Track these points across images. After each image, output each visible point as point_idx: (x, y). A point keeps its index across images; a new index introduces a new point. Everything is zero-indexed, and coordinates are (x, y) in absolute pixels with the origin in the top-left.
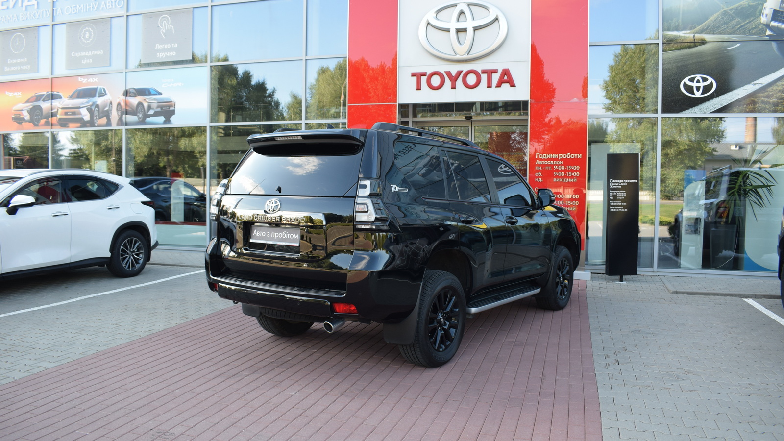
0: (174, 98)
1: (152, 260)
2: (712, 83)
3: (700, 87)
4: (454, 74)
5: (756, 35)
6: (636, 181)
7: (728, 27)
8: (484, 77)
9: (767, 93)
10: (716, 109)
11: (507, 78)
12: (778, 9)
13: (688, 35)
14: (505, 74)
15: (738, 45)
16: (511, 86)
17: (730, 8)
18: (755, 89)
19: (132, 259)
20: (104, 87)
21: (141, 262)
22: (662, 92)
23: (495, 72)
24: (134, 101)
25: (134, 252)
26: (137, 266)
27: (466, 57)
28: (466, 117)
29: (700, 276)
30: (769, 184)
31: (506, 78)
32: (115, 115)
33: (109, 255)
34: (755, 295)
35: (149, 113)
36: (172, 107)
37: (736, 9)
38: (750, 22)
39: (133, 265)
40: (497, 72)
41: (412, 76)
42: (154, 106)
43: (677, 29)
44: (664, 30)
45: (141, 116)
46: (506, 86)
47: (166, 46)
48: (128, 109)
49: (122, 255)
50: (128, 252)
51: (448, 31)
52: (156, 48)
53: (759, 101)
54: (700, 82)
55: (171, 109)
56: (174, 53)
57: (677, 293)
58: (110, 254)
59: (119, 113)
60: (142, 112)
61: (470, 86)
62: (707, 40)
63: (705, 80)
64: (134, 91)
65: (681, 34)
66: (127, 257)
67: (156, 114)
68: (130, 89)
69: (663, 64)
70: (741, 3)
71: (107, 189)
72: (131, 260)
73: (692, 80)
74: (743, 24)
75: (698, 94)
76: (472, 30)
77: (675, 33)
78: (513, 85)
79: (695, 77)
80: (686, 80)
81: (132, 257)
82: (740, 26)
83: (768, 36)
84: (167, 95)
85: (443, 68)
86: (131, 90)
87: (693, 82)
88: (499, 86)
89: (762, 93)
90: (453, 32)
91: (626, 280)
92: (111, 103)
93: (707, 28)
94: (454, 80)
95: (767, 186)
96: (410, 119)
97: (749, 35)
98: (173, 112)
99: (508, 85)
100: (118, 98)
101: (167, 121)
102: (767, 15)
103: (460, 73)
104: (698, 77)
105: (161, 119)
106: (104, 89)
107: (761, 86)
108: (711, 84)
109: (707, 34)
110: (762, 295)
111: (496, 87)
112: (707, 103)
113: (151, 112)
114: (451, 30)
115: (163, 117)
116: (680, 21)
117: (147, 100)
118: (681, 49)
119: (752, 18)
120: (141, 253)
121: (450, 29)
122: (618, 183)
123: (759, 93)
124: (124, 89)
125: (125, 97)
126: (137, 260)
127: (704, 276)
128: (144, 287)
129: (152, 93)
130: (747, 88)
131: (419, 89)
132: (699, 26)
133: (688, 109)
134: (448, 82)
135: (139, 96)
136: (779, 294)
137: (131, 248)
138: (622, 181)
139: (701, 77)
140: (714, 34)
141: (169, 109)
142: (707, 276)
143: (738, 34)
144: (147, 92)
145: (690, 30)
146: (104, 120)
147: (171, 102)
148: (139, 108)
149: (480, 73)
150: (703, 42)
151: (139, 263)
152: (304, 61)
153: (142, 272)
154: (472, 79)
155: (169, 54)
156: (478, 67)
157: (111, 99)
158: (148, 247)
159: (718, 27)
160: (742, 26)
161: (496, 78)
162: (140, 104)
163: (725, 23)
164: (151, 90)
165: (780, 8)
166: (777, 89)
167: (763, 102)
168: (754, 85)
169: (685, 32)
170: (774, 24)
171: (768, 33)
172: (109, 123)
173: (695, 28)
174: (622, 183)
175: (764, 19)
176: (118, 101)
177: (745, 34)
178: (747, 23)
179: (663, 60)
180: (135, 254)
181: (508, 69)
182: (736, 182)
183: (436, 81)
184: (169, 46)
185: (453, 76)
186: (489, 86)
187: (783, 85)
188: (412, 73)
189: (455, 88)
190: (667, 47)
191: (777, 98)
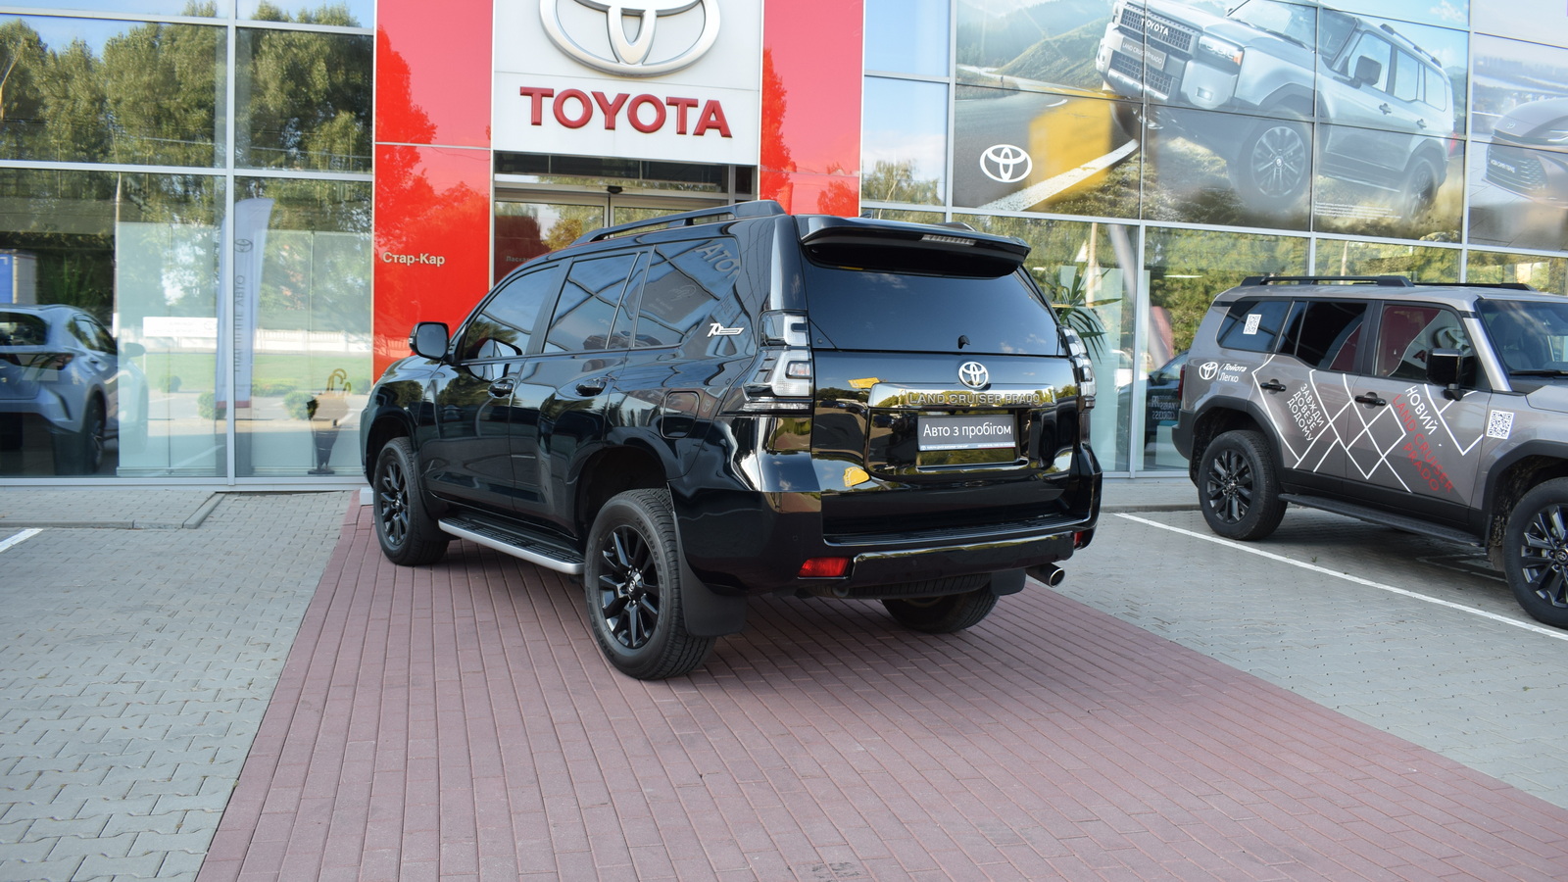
2: (1026, 160)
3: (1009, 166)
4: (611, 99)
5: (1089, 89)
7: (1050, 70)
8: (672, 112)
9: (1101, 185)
10: (1030, 206)
11: (714, 120)
12: (1119, 50)
13: (993, 76)
14: (713, 112)
15: (1064, 101)
16: (723, 136)
17: (1056, 38)
18: (1085, 177)
22: (954, 170)
23: (693, 104)
27: (638, 68)
28: (609, 188)
30: (1101, 331)
31: (713, 118)
37: (1063, 42)
38: (1081, 65)
40: (696, 106)
41: (522, 94)
43: (977, 63)
44: (958, 62)
46: (713, 134)
51: (604, 10)
53: (1091, 196)
54: (1008, 158)
61: (644, 126)
62: (1021, 88)
63: (1016, 155)
65: (983, 71)
69: (956, 121)
70: (1070, 33)
73: (997, 153)
74: (1072, 67)
75: (1006, 178)
76: (654, 15)
77: (973, 69)
78: (726, 134)
79: (1003, 149)
80: (989, 152)
82: (1067, 70)
83: (1105, 92)
85: (589, 84)
87: (999, 156)
89: (1096, 184)
90: (615, 14)
93: (1021, 68)
94: (611, 111)
95: (1096, 334)
97: (1079, 87)
99: (717, 132)
102: (1104, 59)
103: (622, 98)
104: (1007, 148)
107: (1093, 172)
108: (1024, 164)
109: (1021, 77)
111: (694, 134)
112: (1019, 193)
114: (610, 10)
116: (982, 49)
118: (983, 97)
119: (1084, 60)
121: (609, 7)
123: (1091, 183)
130: (1075, 174)
131: (537, 123)
132: (1010, 61)
133: (991, 201)
134: (598, 115)
136: (1197, 502)
139: (1011, 149)
140: (1030, 78)
143: (1064, 84)
145: (997, 66)
149: (664, 103)
150: (1016, 90)
154: (647, 114)
156: (661, 90)
159: (1037, 68)
160: (1071, 71)
161: (694, 116)
163: (1047, 63)
165: (1122, 49)
166: (1115, 180)
167: (1096, 199)
168: (1084, 169)
169: (989, 69)
170: (1113, 73)
171: (1106, 87)
173: (1003, 64)
175: (1100, 64)
177: (1074, 85)
178: (1077, 67)
179: (956, 113)
181: (718, 102)
183: (573, 110)
185: (610, 102)
186: (682, 132)
187: (1123, 173)
188: (521, 88)
189: (613, 128)
190: (962, 90)
191: (1115, 193)
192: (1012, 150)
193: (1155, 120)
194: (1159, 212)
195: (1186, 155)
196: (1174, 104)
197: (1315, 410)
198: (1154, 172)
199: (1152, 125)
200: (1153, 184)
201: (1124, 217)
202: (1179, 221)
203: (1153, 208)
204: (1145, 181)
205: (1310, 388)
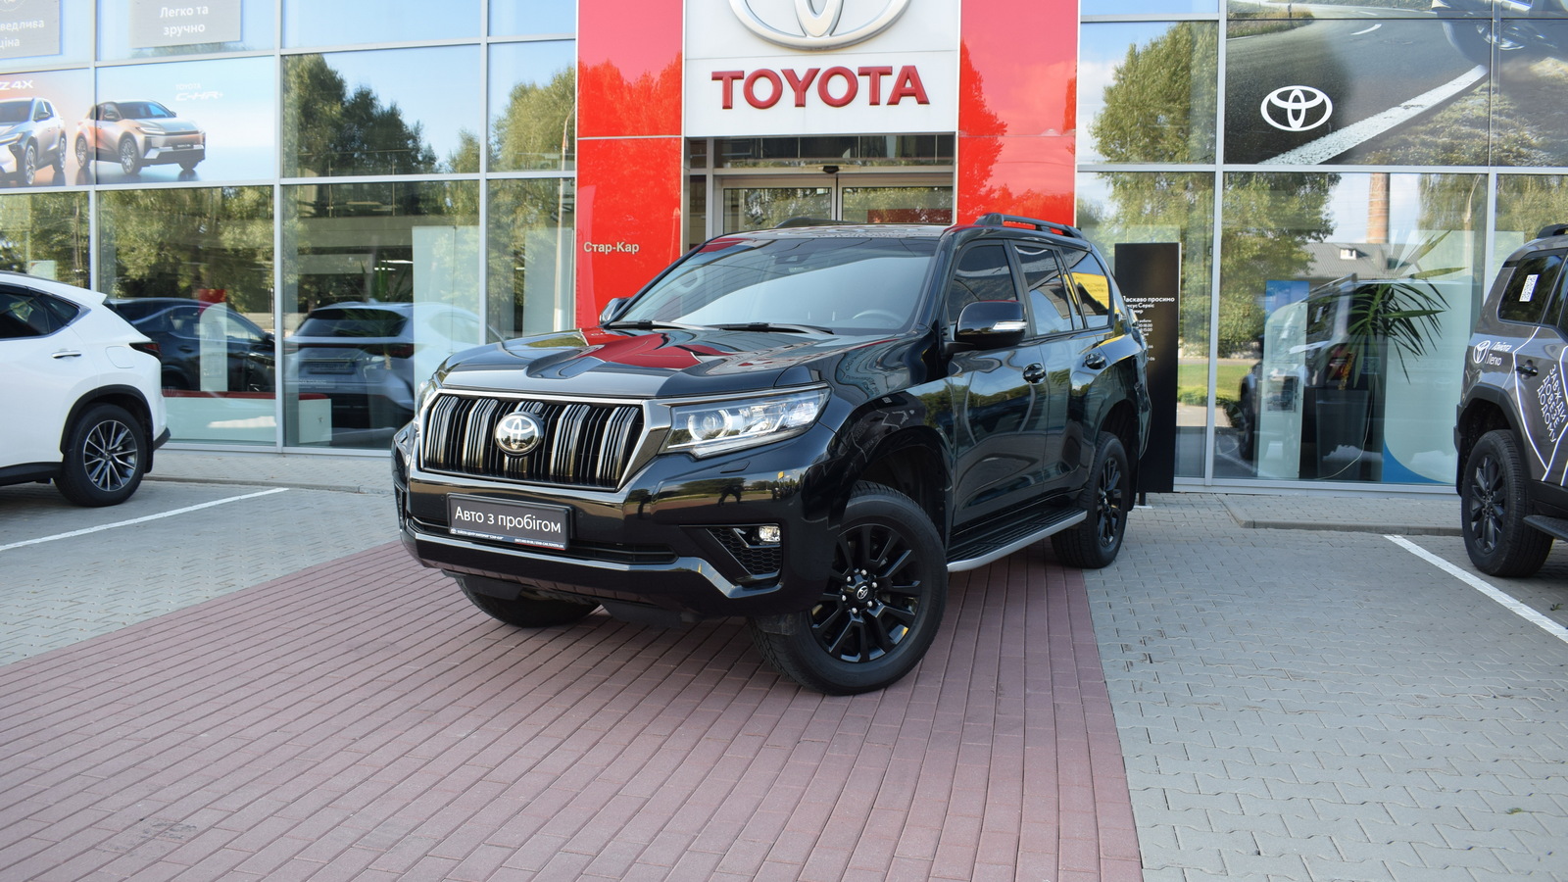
0: (201, 126)
1: (155, 471)
2: (1323, 103)
3: (1300, 111)
4: (801, 75)
5: (1411, 7)
6: (1172, 300)
8: (864, 83)
9: (1431, 126)
10: (1330, 157)
11: (910, 86)
13: (1277, 5)
14: (908, 78)
15: (1377, 26)
16: (920, 102)
18: (1409, 117)
19: (111, 467)
20: (47, 100)
21: (131, 472)
22: (1226, 120)
23: (887, 72)
24: (114, 130)
25: (114, 451)
26: (123, 483)
27: (827, 40)
28: (826, 168)
29: (1296, 493)
30: (1433, 309)
31: (908, 85)
32: (71, 161)
33: (59, 457)
34: (1409, 528)
35: (149, 156)
36: (198, 143)
39: (114, 480)
40: (890, 73)
41: (714, 79)
42: (159, 141)
45: (129, 162)
46: (910, 102)
47: (183, 12)
48: (100, 147)
49: (89, 458)
50: (103, 451)
52: (162, 16)
53: (1416, 140)
54: (1299, 101)
55: (196, 147)
56: (201, 28)
57: (1254, 525)
58: (62, 455)
59: (82, 157)
60: (131, 154)
61: (835, 101)
62: (1315, 16)
63: (1309, 97)
64: (113, 108)
65: (1264, 2)
66: (100, 462)
67: (164, 159)
68: (105, 104)
69: (1227, 64)
71: (54, 315)
72: (108, 470)
73: (1284, 97)
75: (1296, 126)
77: (1250, 1)
78: (923, 100)
79: (1291, 91)
80: (1273, 97)
81: (111, 463)
83: (1435, 9)
84: (185, 118)
85: (779, 62)
86: (108, 107)
87: (1287, 100)
88: (894, 101)
89: (1423, 125)
91: (1151, 503)
92: (63, 135)
94: (801, 88)
95: (1429, 313)
96: (709, 171)
97: (1399, 6)
98: (200, 156)
99: (913, 100)
100: (79, 124)
101: (188, 173)
103: (813, 73)
104: (1297, 90)
105: (175, 169)
106: (47, 105)
107: (1420, 110)
108: (1322, 106)
109: (1316, 3)
110: (1421, 529)
111: (889, 104)
112: (1314, 143)
113: (153, 154)
115: (178, 165)
117: (142, 129)
118: (1264, 32)
120: (131, 454)
122: (1137, 303)
123: (1416, 124)
124: (93, 104)
125: (93, 121)
126: (122, 470)
127: (1304, 493)
128: (137, 526)
129: (154, 113)
130: (1393, 115)
131: (727, 106)
133: (1276, 155)
134: (789, 94)
135: (126, 120)
136: (1459, 526)
137: (108, 444)
138: (1145, 300)
139: (1303, 90)
140: (1328, 3)
141: (192, 147)
142: (1310, 492)
143: (1377, 6)
144: (142, 111)
146: (48, 172)
147: (196, 132)
148: (126, 147)
149: (856, 74)
150: (1308, 19)
151: (127, 476)
152: (484, 48)
153: (133, 496)
154: (838, 87)
155: (190, 29)
156: (852, 61)
157: (62, 126)
158: (146, 444)
161: (888, 85)
162: (127, 137)
164: (151, 107)
166: (1451, 118)
167: (1424, 144)
168: (1407, 108)
171: (1436, 4)
172: (59, 179)
174: (1143, 303)
176: (78, 130)
177: (1390, 5)
179: (1227, 54)
180: (119, 457)
181: (914, 67)
182: (1370, 304)
183: (763, 90)
184: (189, 12)
185: (800, 79)
186: (875, 102)
187: (1463, 110)
188: (713, 73)
189: (803, 105)
190: (1236, 27)
191: (1451, 135)
192: (1304, 92)
193: (1511, 38)
194: (1519, 155)
195: (1560, 80)
196: (1539, 14)
197: (1560, 400)
198: (1511, 104)
199: (1507, 45)
200: (1508, 120)
201: (1466, 164)
202: (1549, 165)
203: (1511, 151)
204: (1496, 117)
205: (1558, 371)
